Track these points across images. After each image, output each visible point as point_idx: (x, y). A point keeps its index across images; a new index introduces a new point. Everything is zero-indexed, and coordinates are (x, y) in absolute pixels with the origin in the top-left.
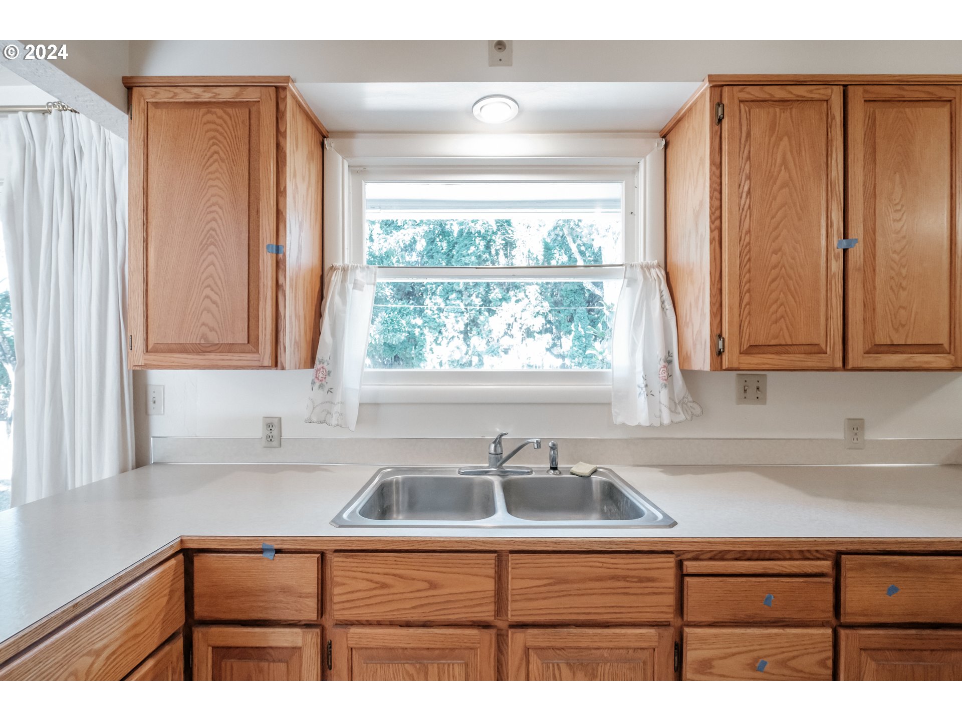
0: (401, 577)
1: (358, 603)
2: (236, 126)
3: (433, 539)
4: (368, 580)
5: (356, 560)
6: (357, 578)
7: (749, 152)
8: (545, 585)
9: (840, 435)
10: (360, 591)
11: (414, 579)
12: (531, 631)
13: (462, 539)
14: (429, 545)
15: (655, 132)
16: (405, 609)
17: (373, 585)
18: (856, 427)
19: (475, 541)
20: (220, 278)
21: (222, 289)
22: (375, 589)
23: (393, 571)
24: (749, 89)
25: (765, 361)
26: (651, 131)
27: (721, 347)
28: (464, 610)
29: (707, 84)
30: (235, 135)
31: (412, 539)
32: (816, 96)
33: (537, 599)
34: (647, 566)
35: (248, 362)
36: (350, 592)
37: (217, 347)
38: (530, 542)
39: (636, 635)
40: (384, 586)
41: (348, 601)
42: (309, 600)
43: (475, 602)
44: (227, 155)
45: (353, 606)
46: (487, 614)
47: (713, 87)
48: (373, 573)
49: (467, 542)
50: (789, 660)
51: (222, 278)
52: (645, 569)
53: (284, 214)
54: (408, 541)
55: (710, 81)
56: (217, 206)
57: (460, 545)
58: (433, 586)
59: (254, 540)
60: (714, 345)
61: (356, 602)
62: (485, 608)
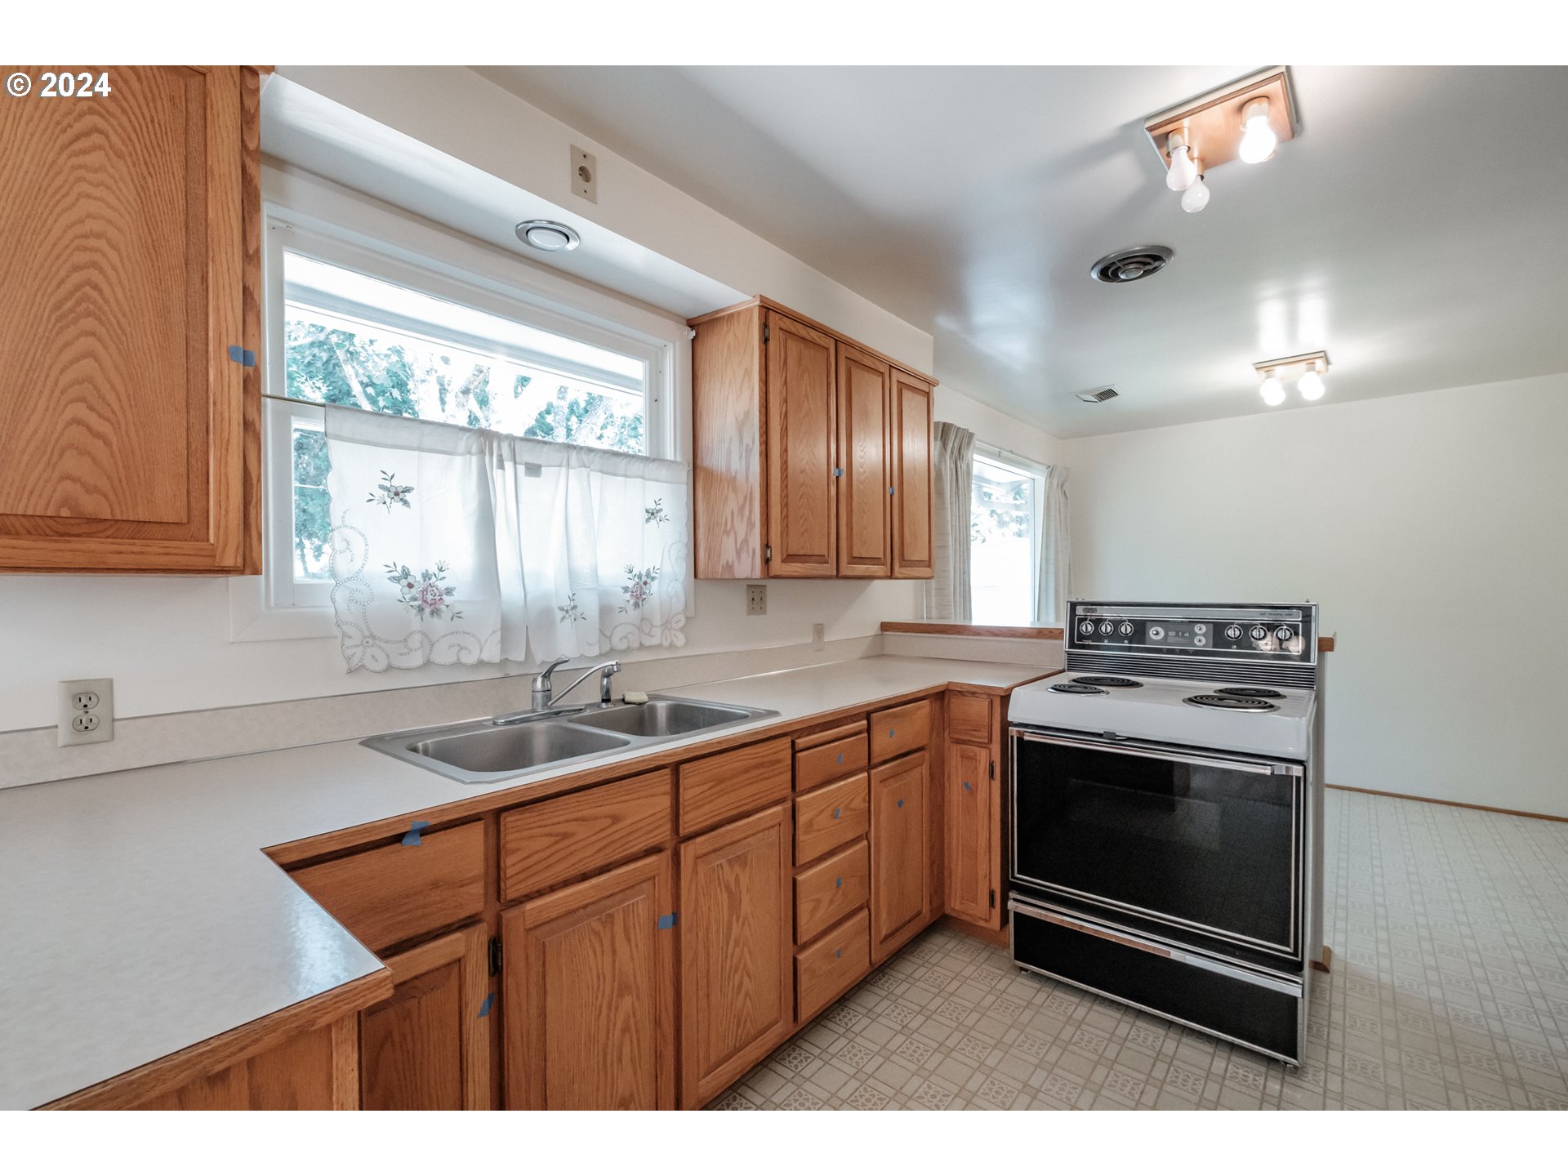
0: (583, 819)
1: (535, 869)
2: (154, 100)
3: (619, 764)
4: (546, 835)
5: (533, 814)
6: (534, 837)
7: (786, 378)
8: (709, 789)
9: (810, 640)
10: (538, 851)
11: (596, 818)
12: (699, 840)
13: (646, 757)
14: (617, 771)
15: (682, 318)
16: (588, 857)
17: (552, 839)
18: (819, 630)
19: (658, 757)
20: (113, 387)
21: (119, 413)
22: (556, 843)
23: (575, 816)
24: (785, 319)
25: (797, 569)
26: (677, 315)
27: (769, 556)
28: (644, 838)
29: (758, 303)
30: (152, 117)
31: (599, 769)
32: (821, 342)
33: (703, 805)
34: (774, 750)
35: (187, 558)
36: (525, 858)
37: (101, 526)
38: (701, 747)
39: (770, 815)
40: (565, 836)
41: (523, 871)
42: (473, 886)
43: (653, 826)
44: (131, 148)
45: (530, 874)
46: (664, 835)
47: (761, 307)
48: (553, 824)
49: (650, 760)
50: (849, 803)
51: (121, 389)
52: (775, 753)
53: (256, 296)
54: (595, 772)
55: (761, 301)
56: (104, 240)
57: (644, 764)
58: (615, 819)
59: (398, 821)
60: (764, 554)
61: (534, 868)
62: (664, 829)
